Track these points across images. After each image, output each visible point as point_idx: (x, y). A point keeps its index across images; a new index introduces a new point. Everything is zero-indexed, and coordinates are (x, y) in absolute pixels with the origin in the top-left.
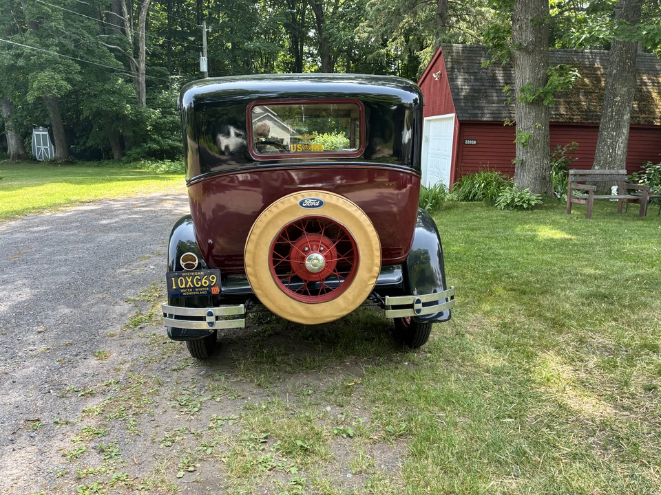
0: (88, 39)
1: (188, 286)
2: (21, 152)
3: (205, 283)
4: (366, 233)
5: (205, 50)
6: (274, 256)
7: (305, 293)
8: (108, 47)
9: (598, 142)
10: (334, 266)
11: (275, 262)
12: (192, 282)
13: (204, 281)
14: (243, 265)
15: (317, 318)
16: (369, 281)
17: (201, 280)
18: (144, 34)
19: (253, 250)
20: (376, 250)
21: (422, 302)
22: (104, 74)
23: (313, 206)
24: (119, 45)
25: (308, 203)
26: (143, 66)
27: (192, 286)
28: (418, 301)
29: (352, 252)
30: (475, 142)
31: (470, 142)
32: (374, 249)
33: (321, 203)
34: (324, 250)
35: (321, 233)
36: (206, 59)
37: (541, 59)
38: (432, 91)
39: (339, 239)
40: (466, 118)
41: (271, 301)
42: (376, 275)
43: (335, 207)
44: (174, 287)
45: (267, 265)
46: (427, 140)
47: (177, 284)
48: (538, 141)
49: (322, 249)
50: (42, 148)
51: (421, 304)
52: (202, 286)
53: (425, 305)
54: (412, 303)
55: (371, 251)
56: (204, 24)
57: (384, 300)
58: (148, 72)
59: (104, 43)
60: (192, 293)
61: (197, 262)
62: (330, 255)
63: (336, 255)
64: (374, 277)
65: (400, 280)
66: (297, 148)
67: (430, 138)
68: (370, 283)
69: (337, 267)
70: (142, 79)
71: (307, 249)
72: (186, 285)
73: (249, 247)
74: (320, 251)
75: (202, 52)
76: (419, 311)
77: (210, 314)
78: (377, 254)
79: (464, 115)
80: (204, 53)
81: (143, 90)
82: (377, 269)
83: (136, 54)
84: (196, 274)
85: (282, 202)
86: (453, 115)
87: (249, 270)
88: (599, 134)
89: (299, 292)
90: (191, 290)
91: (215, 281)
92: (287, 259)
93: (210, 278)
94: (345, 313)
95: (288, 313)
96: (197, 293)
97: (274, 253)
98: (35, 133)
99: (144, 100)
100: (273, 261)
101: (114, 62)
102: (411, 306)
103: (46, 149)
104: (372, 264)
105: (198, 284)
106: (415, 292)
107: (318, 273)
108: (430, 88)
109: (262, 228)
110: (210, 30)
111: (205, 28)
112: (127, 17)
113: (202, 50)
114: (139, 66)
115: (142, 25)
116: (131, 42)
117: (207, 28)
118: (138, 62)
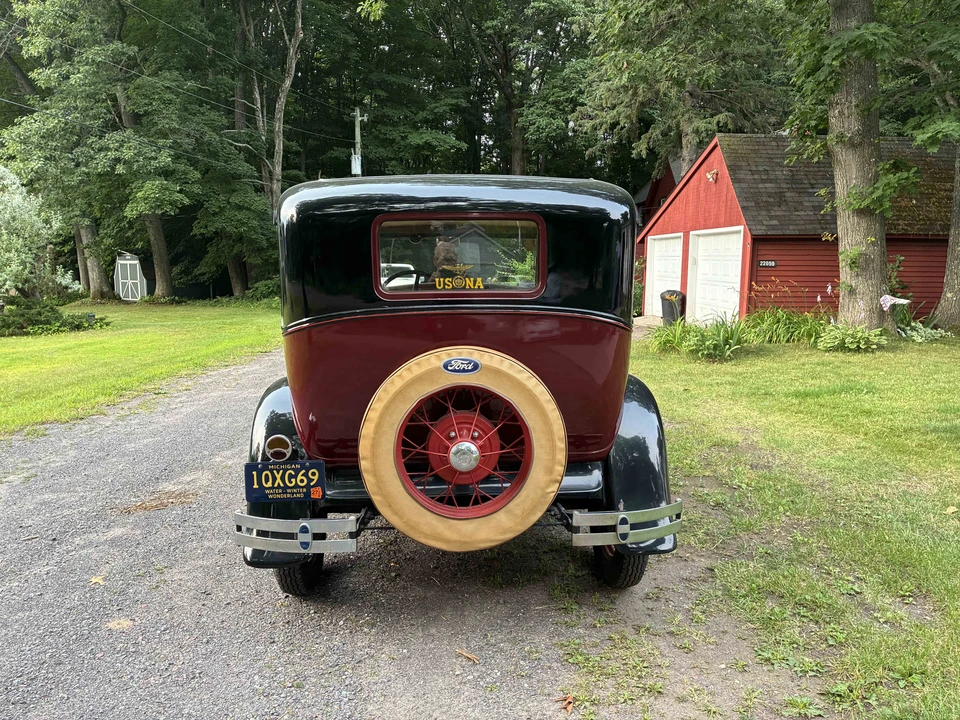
0: (211, 136)
1: (276, 485)
2: (105, 289)
3: (302, 481)
4: (543, 414)
5: (358, 146)
6: (404, 443)
7: (450, 502)
8: (236, 147)
9: (948, 259)
10: (494, 461)
11: (405, 454)
12: (283, 478)
13: (300, 477)
14: (356, 455)
15: (465, 543)
16: (547, 487)
17: (295, 477)
18: (282, 127)
19: (372, 435)
20: (559, 439)
21: (630, 522)
22: (230, 180)
23: (464, 371)
24: (248, 143)
25: (456, 365)
26: (278, 170)
27: (282, 485)
28: (624, 521)
29: (522, 442)
30: (773, 264)
31: (767, 263)
32: (556, 438)
33: (476, 367)
34: (480, 437)
35: (476, 411)
36: (360, 158)
37: (872, 153)
38: (702, 195)
39: (502, 420)
40: (761, 231)
41: (396, 513)
42: (560, 478)
43: (497, 372)
44: (256, 486)
45: (391, 457)
46: (695, 263)
47: (260, 482)
48: (873, 261)
49: (476, 434)
50: (130, 282)
51: (629, 526)
52: (296, 486)
53: (634, 527)
54: (614, 524)
55: (551, 439)
56: (357, 112)
57: (571, 516)
59: (230, 141)
60: (282, 496)
61: (290, 450)
62: (488, 445)
63: (499, 445)
64: (556, 481)
65: (599, 485)
66: (445, 284)
67: (700, 259)
68: (550, 490)
69: (499, 462)
70: (277, 187)
71: (453, 434)
72: (273, 484)
73: (367, 430)
74: (473, 438)
75: (354, 148)
76: (624, 536)
77: (304, 530)
78: (562, 445)
79: (759, 227)
80: (357, 150)
82: (560, 469)
83: (271, 155)
84: (289, 466)
85: (418, 364)
86: (741, 228)
87: (364, 465)
88: (949, 250)
89: (441, 500)
90: (280, 491)
91: (316, 478)
92: (424, 448)
93: (310, 474)
94: (510, 536)
95: (421, 533)
96: (289, 496)
97: (403, 440)
98: (120, 262)
100: (403, 451)
101: (245, 168)
102: (612, 529)
103: (135, 285)
104: (553, 460)
105: (291, 482)
106: (621, 506)
107: (468, 473)
108: (698, 191)
109: (385, 402)
110: (365, 119)
111: (359, 118)
112: (259, 105)
113: (353, 145)
114: (274, 169)
115: (280, 115)
116: (263, 138)
117: (362, 116)
118: (273, 164)
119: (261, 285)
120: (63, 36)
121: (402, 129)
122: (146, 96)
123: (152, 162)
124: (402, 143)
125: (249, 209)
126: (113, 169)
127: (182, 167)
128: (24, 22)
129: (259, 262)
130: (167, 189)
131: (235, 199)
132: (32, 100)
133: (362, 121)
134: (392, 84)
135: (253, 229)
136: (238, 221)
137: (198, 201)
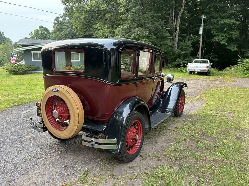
0: (159, 27)
5: (202, 26)
8: (166, 29)
18: (179, 23)
20: (76, 114)
22: (164, 38)
23: (56, 92)
24: (170, 28)
25: (54, 90)
26: (177, 34)
28: (92, 141)
33: (58, 91)
36: (202, 29)
45: (45, 111)
55: (74, 114)
58: (179, 36)
59: (165, 28)
61: (39, 106)
66: (66, 68)
68: (75, 127)
70: (177, 39)
75: (201, 27)
76: (92, 145)
77: (34, 124)
81: (176, 43)
82: (77, 122)
83: (176, 30)
99: (176, 46)
101: (167, 34)
102: (89, 142)
104: (75, 119)
110: (205, 18)
111: (203, 17)
112: (174, 17)
113: (201, 26)
114: (176, 34)
115: (179, 19)
116: (174, 26)
117: (204, 17)
118: (176, 33)
119: (170, 65)
120: (128, 6)
121: (218, 19)
122: (144, 19)
123: (144, 35)
124: (217, 23)
125: (168, 45)
126: (136, 37)
127: (152, 35)
128: (120, 4)
129: (170, 59)
130: (147, 41)
131: (164, 43)
132: (122, 22)
133: (204, 18)
134: (216, 6)
135: (168, 50)
136: (165, 48)
137: (156, 44)
